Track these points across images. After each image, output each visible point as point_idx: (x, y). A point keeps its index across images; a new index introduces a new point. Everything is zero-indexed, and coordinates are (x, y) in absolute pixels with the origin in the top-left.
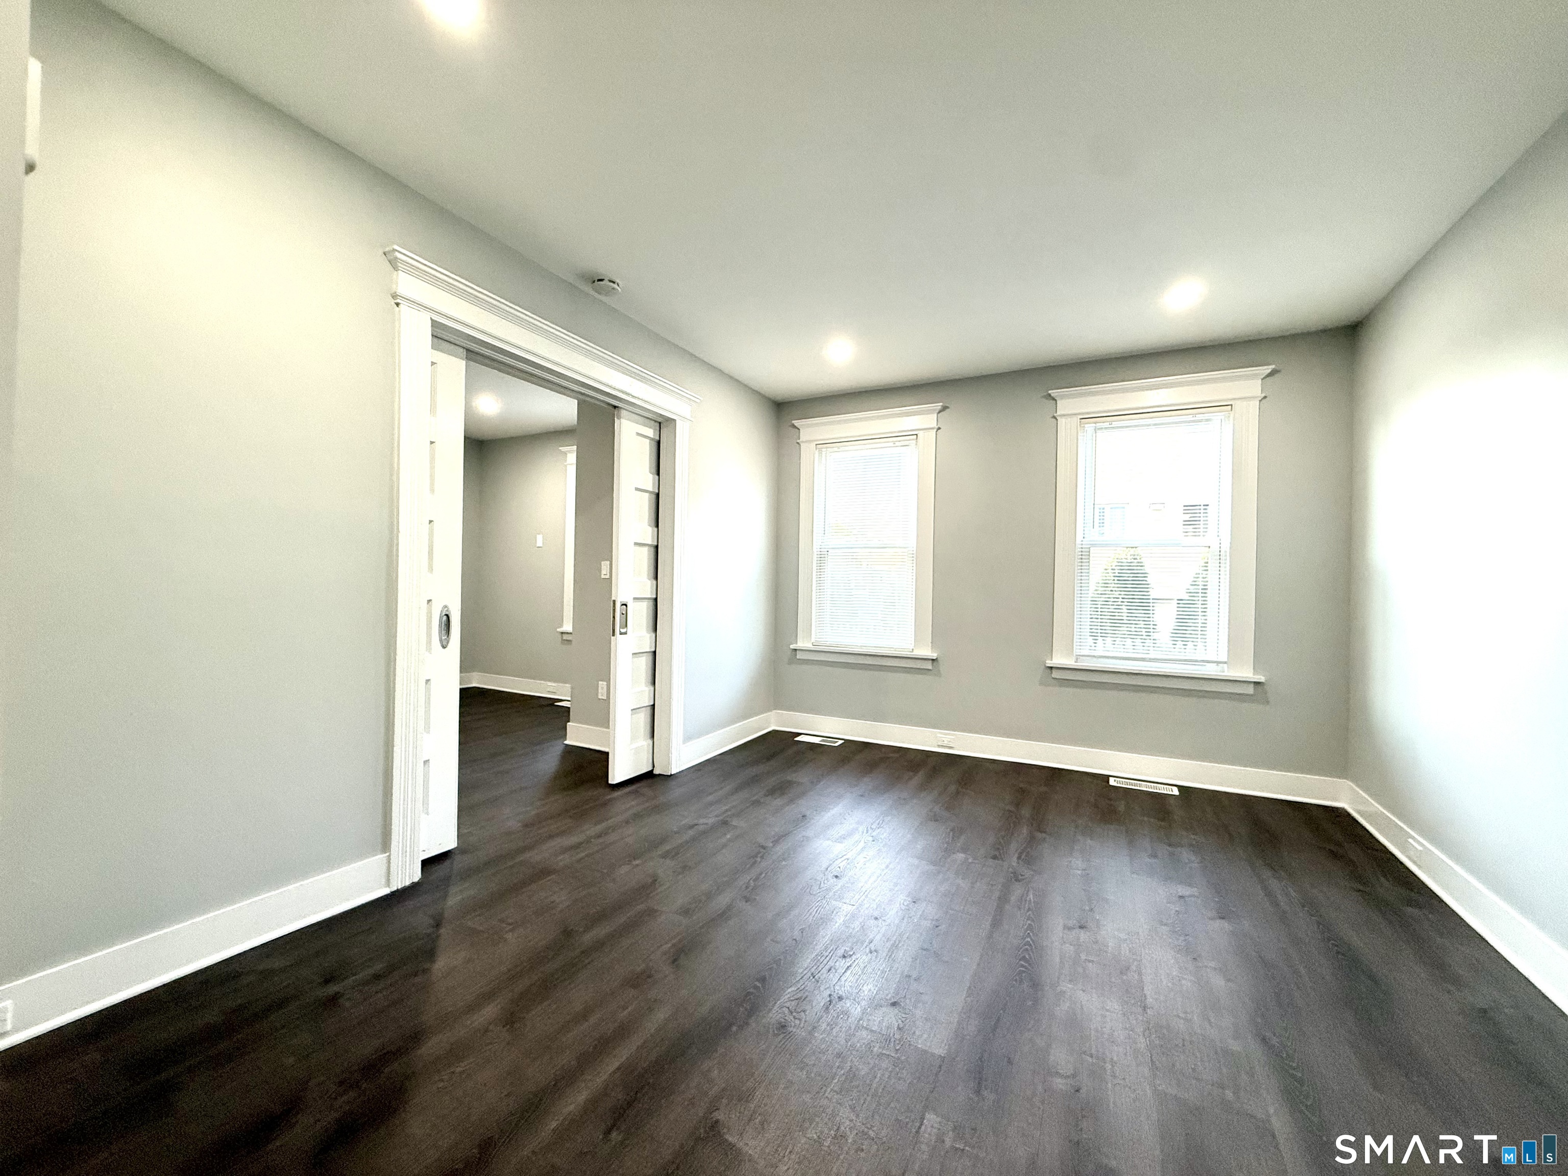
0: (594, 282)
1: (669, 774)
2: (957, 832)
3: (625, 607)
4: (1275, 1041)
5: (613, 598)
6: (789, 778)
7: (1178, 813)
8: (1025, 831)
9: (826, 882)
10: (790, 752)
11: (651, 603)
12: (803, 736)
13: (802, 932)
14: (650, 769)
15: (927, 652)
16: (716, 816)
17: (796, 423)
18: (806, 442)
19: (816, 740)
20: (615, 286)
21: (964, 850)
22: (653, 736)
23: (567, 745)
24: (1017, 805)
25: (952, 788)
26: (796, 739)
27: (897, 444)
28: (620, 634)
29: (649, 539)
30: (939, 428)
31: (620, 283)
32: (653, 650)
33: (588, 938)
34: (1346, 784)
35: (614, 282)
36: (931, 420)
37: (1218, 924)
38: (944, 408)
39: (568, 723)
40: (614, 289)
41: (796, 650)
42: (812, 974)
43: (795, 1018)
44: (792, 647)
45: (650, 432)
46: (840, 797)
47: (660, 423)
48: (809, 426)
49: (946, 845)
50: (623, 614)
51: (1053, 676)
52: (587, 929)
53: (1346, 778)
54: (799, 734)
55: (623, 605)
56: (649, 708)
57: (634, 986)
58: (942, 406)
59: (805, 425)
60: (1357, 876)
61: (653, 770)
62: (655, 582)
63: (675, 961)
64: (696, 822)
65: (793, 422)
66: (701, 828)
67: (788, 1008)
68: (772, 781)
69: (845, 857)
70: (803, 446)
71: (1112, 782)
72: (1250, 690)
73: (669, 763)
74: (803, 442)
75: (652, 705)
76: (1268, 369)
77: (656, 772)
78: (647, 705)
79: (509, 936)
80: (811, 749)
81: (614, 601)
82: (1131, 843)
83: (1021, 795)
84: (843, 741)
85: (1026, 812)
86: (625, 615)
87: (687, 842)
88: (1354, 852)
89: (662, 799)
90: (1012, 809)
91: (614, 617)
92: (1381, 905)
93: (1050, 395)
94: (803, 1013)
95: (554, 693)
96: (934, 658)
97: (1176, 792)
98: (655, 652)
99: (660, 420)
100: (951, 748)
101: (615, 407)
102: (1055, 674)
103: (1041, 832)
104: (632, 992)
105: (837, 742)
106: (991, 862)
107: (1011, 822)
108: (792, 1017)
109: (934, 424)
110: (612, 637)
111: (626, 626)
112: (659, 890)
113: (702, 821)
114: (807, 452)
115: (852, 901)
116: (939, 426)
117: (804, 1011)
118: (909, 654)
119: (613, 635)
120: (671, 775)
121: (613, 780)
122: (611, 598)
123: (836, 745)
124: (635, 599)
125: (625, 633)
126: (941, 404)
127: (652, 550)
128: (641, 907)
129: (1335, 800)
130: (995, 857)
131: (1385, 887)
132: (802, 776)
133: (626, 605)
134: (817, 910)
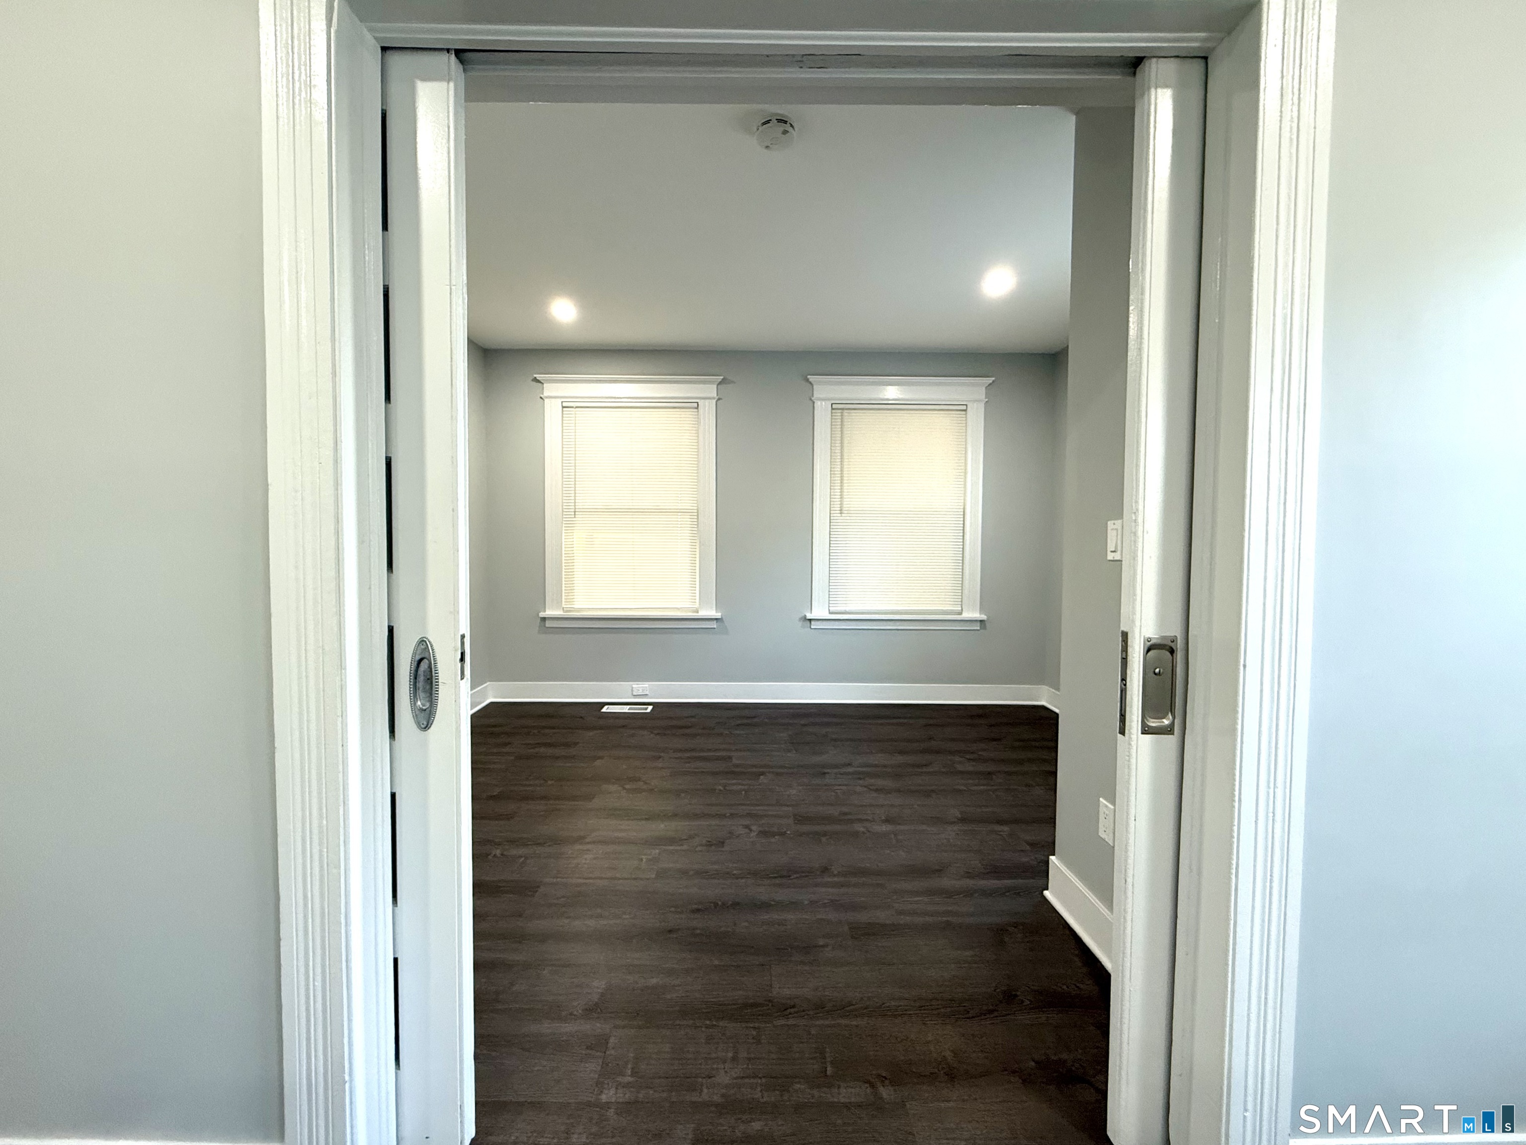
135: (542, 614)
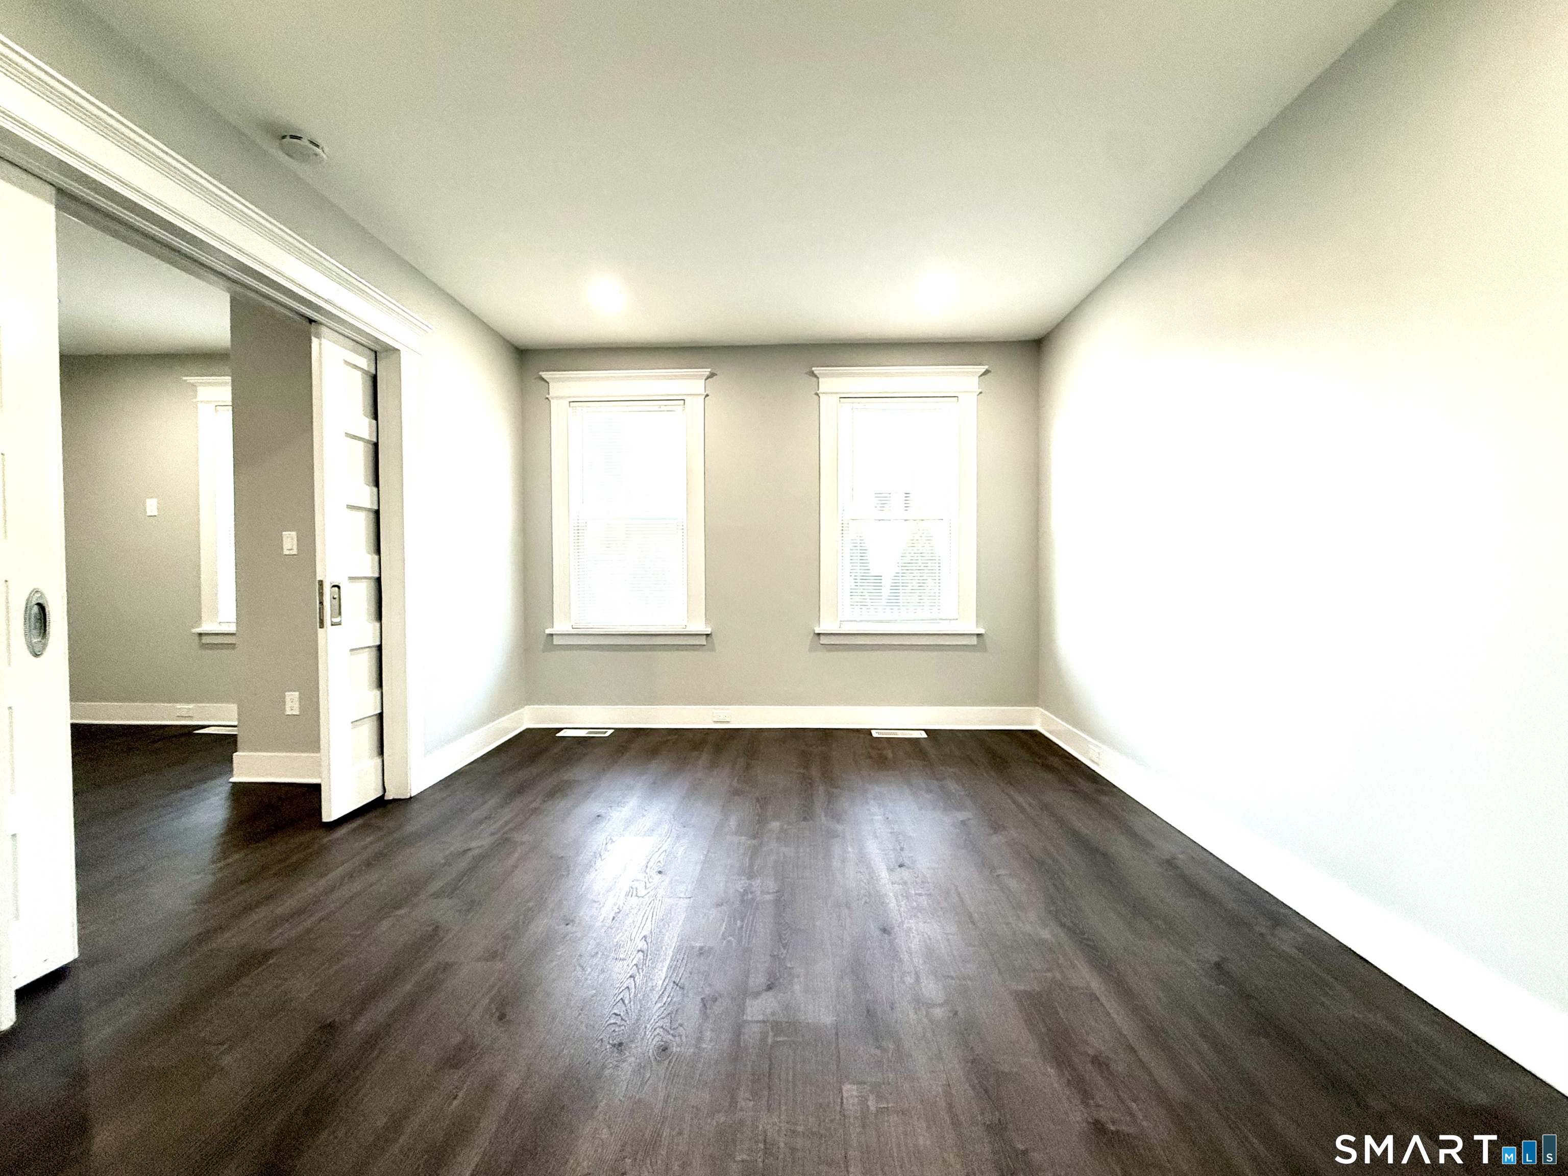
0: (284, 137)
1: (408, 797)
2: (763, 802)
3: (336, 589)
4: (1069, 924)
5: (318, 578)
6: (566, 778)
7: (932, 752)
8: (821, 789)
9: (650, 880)
10: (556, 750)
11: (372, 585)
12: (564, 730)
13: (645, 940)
14: (380, 794)
15: (700, 626)
16: (492, 834)
17: (545, 375)
18: (557, 398)
19: (583, 733)
20: (318, 150)
21: (776, 817)
22: (381, 752)
23: (234, 783)
24: (806, 767)
25: (741, 762)
26: (558, 735)
27: (663, 408)
28: (332, 625)
29: (369, 503)
30: (707, 395)
31: (326, 149)
32: (378, 643)
33: (360, 1026)
34: (1039, 710)
35: (317, 146)
36: (698, 385)
37: (995, 839)
38: (712, 375)
39: (235, 754)
40: (316, 155)
41: (552, 635)
42: (674, 982)
43: (674, 1036)
44: (548, 631)
45: (364, 362)
46: (631, 788)
47: (376, 352)
48: (560, 380)
49: (757, 818)
50: (334, 598)
51: (821, 642)
52: (356, 1015)
53: (1038, 706)
54: (561, 729)
55: (334, 586)
56: (375, 718)
57: (455, 1067)
58: (710, 372)
59: (557, 378)
60: (1064, 780)
61: (383, 796)
62: (376, 557)
63: (502, 1017)
64: (466, 847)
65: (541, 373)
66: (476, 852)
67: (662, 1027)
68: (548, 783)
69: (661, 851)
70: (554, 403)
71: (875, 734)
72: (974, 641)
73: (406, 786)
74: (553, 398)
75: (379, 714)
76: (982, 369)
77: (389, 796)
78: (372, 714)
79: (227, 1060)
80: (579, 743)
81: (321, 583)
82: (911, 785)
83: (805, 759)
84: (613, 731)
85: (815, 772)
86: (338, 600)
87: (463, 874)
88: (1055, 761)
89: (410, 828)
90: (802, 771)
91: (321, 603)
92: (1086, 798)
93: (813, 372)
94: (681, 1028)
95: (190, 718)
96: (709, 633)
97: (924, 735)
98: (380, 648)
99: (377, 348)
100: (728, 722)
101: (311, 321)
102: (824, 640)
103: (836, 788)
104: (457, 1074)
105: (606, 732)
106: (804, 824)
107: (807, 783)
108: (671, 1037)
109: (702, 391)
110: (319, 630)
111: (340, 614)
112: (445, 940)
113: (474, 844)
114: (558, 409)
115: (687, 894)
116: (707, 392)
117: (681, 1026)
118: (679, 630)
119: (322, 625)
120: (411, 798)
121: (330, 816)
122: (315, 578)
123: (607, 735)
124: (351, 578)
125: (339, 624)
126: (709, 370)
127: (372, 516)
128: (429, 965)
129: (1031, 724)
130: (805, 819)
131: (1086, 786)
132: (578, 773)
133: (339, 587)
134: (653, 912)
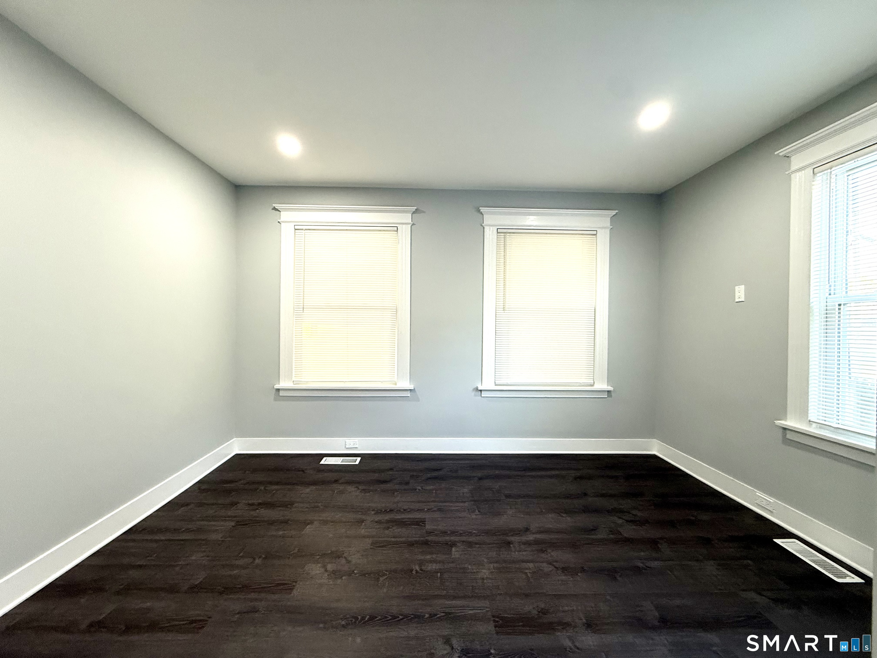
135: (277, 386)
